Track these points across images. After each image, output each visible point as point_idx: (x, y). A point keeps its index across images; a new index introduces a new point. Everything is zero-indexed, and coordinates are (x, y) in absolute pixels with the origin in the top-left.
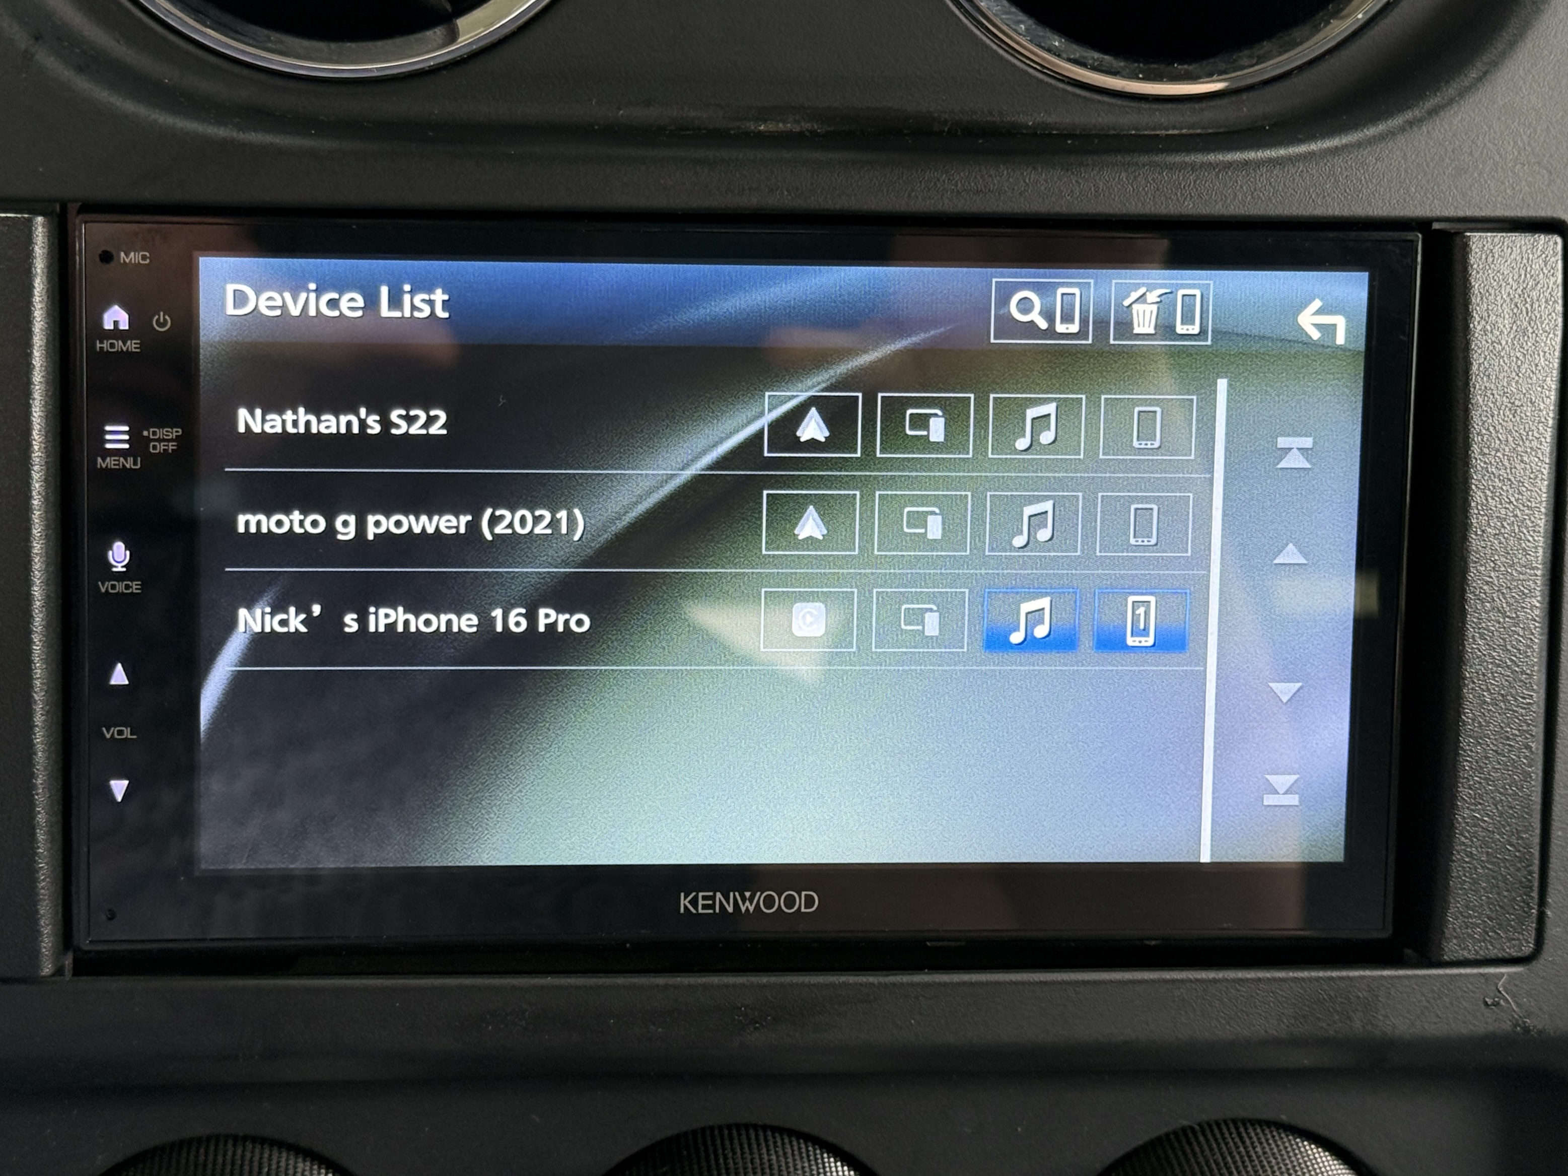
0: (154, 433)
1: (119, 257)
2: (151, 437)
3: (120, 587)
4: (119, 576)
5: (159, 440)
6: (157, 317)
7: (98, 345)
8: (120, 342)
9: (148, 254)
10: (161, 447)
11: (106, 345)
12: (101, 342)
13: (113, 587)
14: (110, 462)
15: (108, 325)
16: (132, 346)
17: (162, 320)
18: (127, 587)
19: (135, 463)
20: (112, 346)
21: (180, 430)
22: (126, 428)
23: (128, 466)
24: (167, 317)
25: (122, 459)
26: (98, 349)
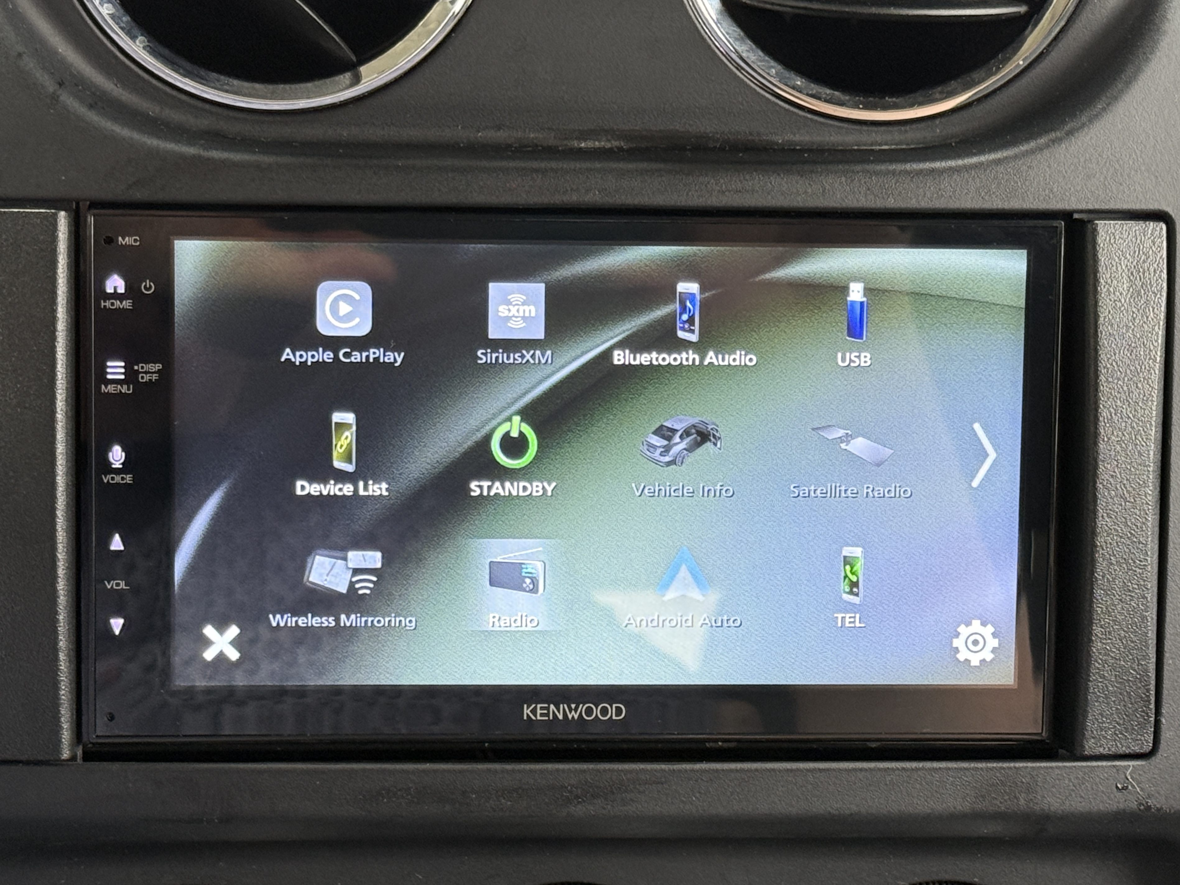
0: (142, 368)
1: (118, 241)
2: (140, 370)
3: (118, 479)
4: (117, 471)
5: (146, 373)
6: (144, 284)
7: (103, 304)
8: (118, 302)
9: (138, 238)
10: (147, 378)
11: (108, 304)
12: (105, 302)
13: (113, 479)
14: (111, 389)
15: (110, 290)
16: (127, 304)
17: (148, 286)
18: (123, 479)
19: (129, 389)
20: (113, 304)
21: (161, 365)
22: (123, 364)
23: (123, 391)
24: (152, 284)
25: (119, 386)
26: (102, 307)
